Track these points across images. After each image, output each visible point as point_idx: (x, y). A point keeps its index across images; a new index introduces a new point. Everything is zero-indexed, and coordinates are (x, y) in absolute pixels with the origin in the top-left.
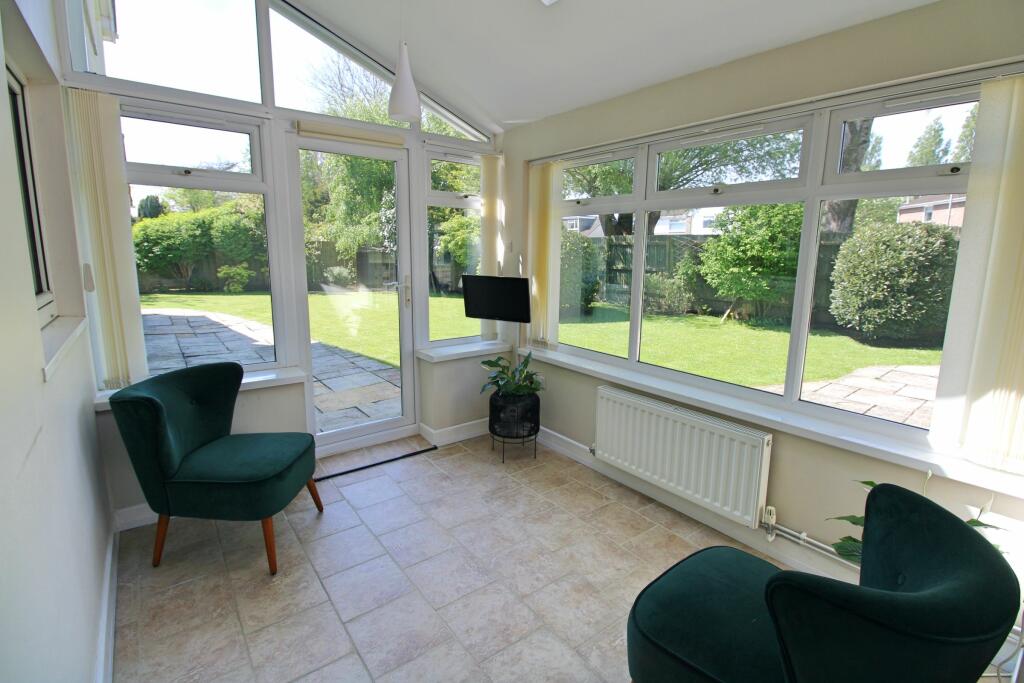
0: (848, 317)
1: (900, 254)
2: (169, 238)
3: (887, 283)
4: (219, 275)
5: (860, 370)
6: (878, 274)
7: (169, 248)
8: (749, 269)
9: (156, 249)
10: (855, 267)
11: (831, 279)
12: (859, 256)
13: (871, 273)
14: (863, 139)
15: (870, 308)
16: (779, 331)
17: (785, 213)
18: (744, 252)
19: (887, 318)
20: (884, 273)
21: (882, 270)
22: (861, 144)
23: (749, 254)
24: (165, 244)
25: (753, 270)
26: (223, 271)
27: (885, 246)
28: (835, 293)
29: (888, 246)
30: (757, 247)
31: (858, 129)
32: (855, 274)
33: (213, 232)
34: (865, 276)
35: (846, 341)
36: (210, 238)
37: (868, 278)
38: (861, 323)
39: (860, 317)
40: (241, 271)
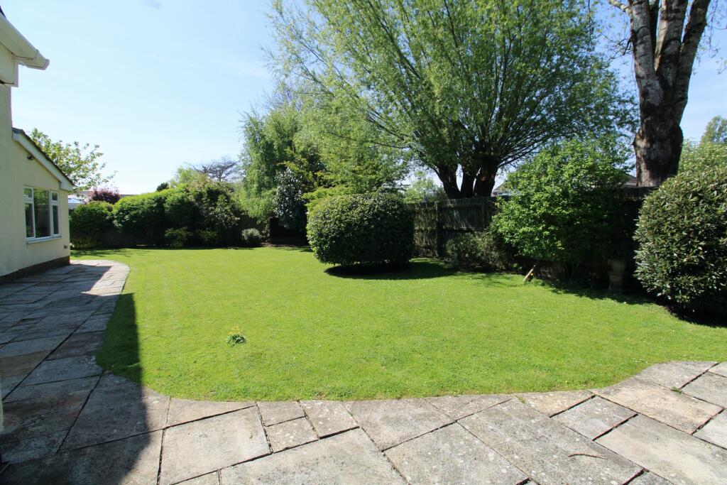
0: (656, 284)
1: (718, 206)
2: (135, 209)
3: (702, 243)
4: (166, 235)
6: (689, 233)
7: (133, 217)
8: (541, 228)
9: (127, 217)
10: (660, 224)
11: (634, 238)
12: (664, 211)
13: (679, 230)
14: (680, 96)
15: (683, 274)
16: (581, 295)
17: (578, 167)
18: (534, 209)
19: (706, 288)
20: (696, 232)
21: (693, 227)
22: (679, 101)
23: (539, 212)
24: (133, 213)
25: (544, 229)
26: (169, 232)
27: (695, 198)
28: (640, 254)
29: (700, 198)
30: (546, 204)
31: (671, 84)
32: (660, 232)
33: (166, 205)
34: (672, 234)
35: (658, 314)
36: (163, 208)
37: (676, 237)
38: (673, 292)
39: (670, 284)
40: (182, 232)
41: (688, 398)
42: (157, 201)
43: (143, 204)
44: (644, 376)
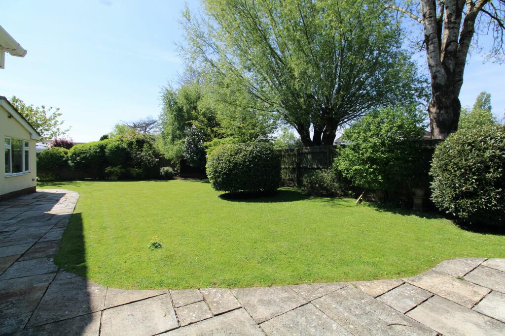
0: (445, 205)
1: (484, 152)
2: (84, 153)
3: (475, 177)
4: (106, 171)
5: (445, 263)
6: (466, 170)
7: (84, 158)
8: (367, 167)
9: (78, 158)
10: (446, 164)
11: (430, 173)
12: (449, 155)
13: (459, 169)
14: (458, 79)
15: (463, 198)
16: (395, 213)
17: (391, 126)
18: (362, 154)
19: (478, 207)
20: (471, 170)
21: (469, 166)
22: (457, 82)
23: (365, 155)
24: (82, 156)
25: (370, 167)
26: (108, 169)
27: (470, 147)
28: (434, 184)
29: (473, 147)
30: (370, 150)
31: (452, 71)
32: (446, 170)
33: (106, 150)
34: (455, 171)
35: (447, 225)
36: (104, 152)
37: (458, 173)
38: (457, 210)
39: (454, 205)
40: (117, 169)
41: (468, 283)
42: (100, 148)
43: (90, 149)
44: (438, 268)
